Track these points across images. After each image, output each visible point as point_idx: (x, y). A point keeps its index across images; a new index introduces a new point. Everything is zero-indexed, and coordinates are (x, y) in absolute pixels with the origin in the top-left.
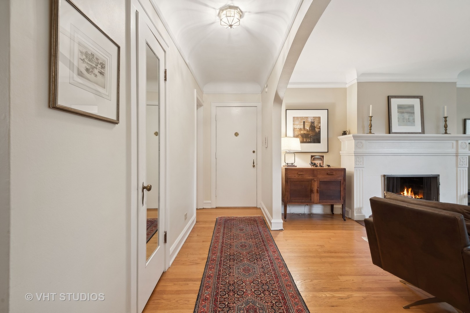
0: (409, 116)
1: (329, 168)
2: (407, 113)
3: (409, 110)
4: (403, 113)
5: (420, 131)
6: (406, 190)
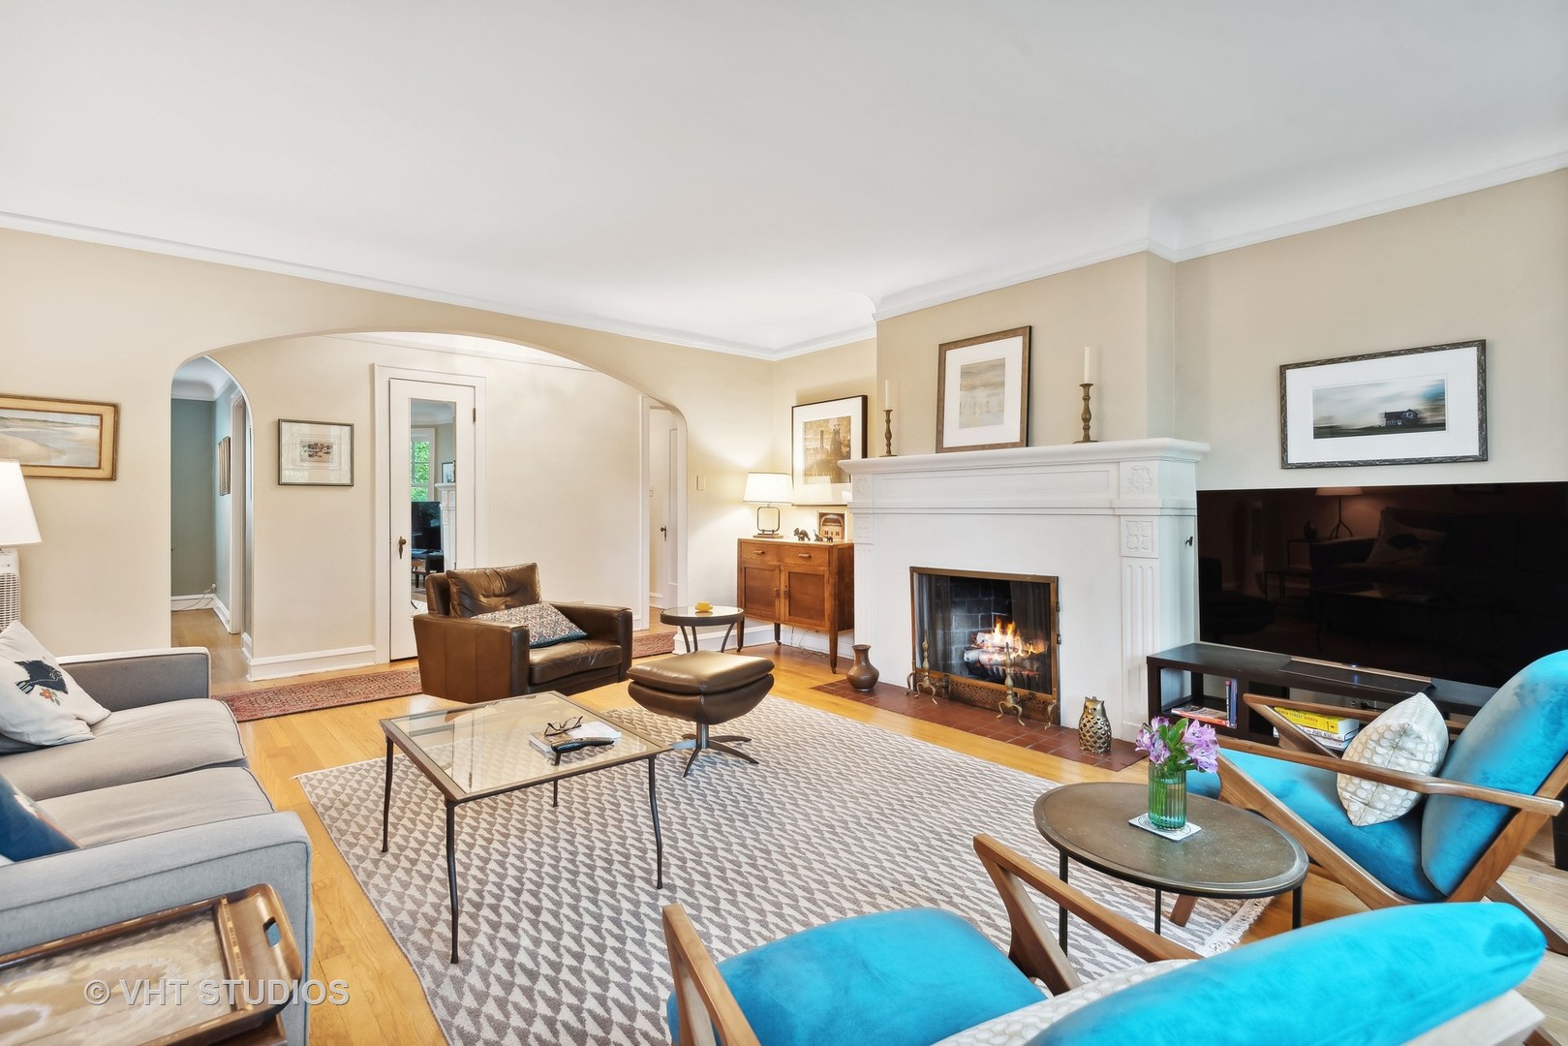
0: (989, 396)
1: (801, 542)
2: (985, 386)
3: (989, 377)
4: (973, 387)
5: (1017, 439)
6: (998, 626)
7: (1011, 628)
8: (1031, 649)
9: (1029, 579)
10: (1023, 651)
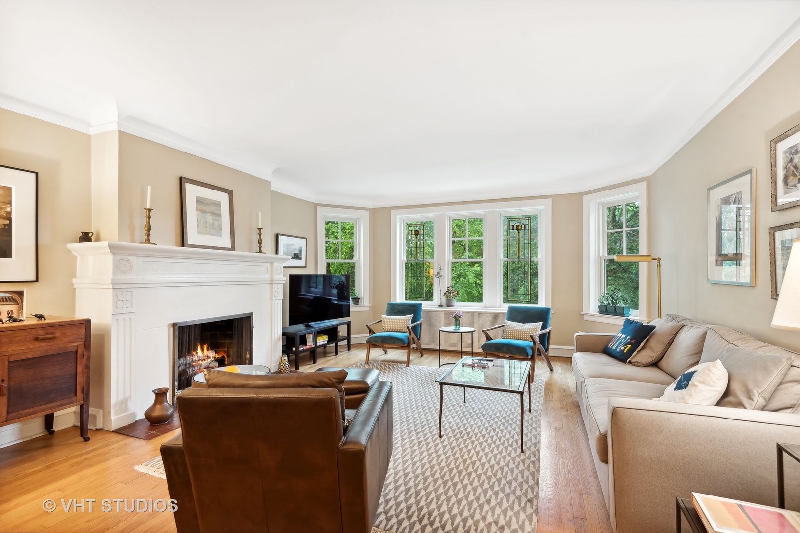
0: (214, 219)
2: (211, 213)
3: (213, 209)
4: (204, 212)
5: (229, 246)
6: (199, 348)
7: (205, 347)
8: (217, 356)
9: (243, 316)
10: (213, 357)
